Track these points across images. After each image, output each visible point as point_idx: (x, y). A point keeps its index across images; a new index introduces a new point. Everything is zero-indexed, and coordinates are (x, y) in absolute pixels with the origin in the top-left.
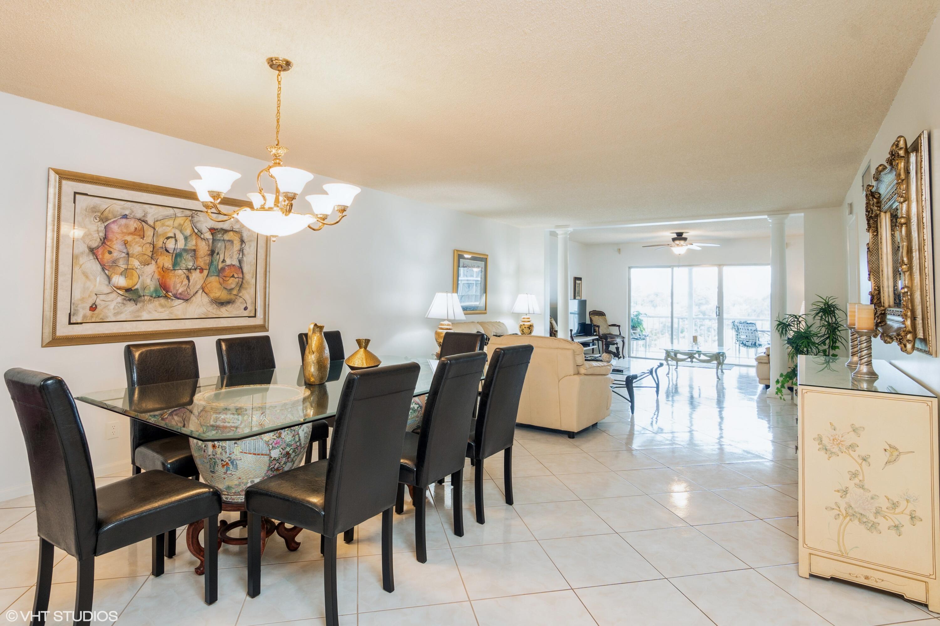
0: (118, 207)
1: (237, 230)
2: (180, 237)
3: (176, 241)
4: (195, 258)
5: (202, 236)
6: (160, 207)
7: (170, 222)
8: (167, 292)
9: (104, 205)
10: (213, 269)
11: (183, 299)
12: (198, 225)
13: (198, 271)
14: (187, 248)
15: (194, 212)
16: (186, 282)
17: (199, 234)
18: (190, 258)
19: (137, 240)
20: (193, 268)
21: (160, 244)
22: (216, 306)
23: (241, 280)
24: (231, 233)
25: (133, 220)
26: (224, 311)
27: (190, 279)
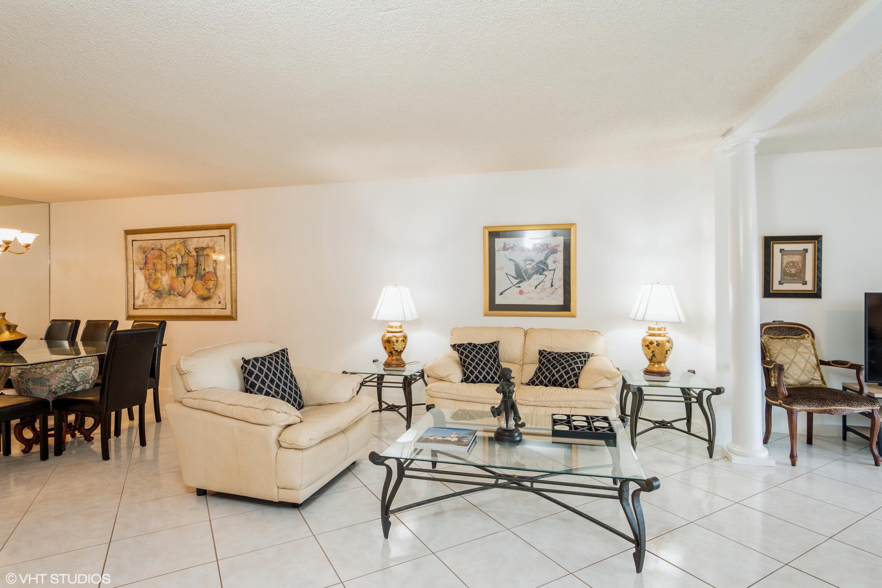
0: (149, 244)
1: (211, 246)
2: (179, 257)
3: (177, 259)
4: (188, 269)
5: (191, 254)
6: (168, 240)
7: (173, 249)
8: (174, 292)
9: (144, 244)
10: (198, 275)
11: (182, 296)
12: (188, 247)
13: (190, 277)
14: (183, 263)
15: (185, 239)
16: (183, 285)
17: (189, 253)
18: (185, 269)
19: (159, 261)
20: (187, 276)
21: (169, 263)
22: (201, 301)
23: (216, 282)
24: (208, 249)
25: (157, 250)
26: (206, 304)
27: (186, 282)
